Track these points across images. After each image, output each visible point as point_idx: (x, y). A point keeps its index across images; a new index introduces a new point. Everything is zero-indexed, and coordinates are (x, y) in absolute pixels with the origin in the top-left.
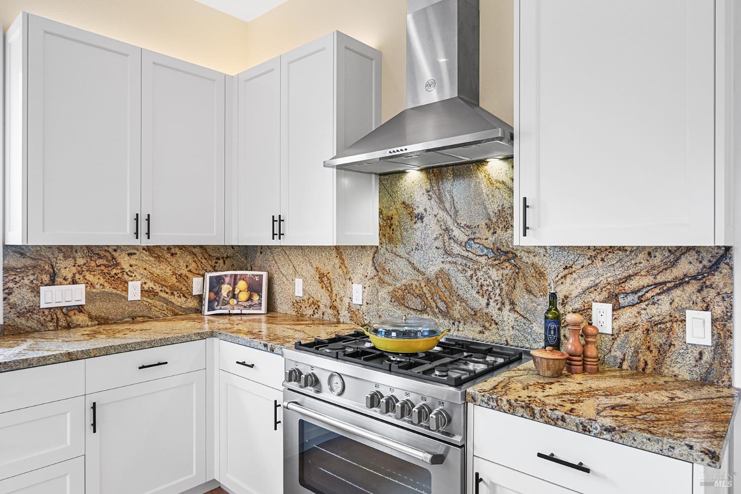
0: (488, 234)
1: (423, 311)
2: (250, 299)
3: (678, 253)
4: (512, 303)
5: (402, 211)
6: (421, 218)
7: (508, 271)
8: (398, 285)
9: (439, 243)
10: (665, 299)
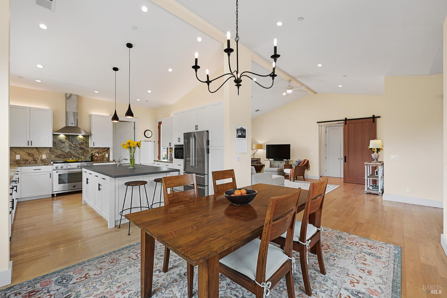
0: (79, 146)
1: (64, 158)
3: (105, 148)
4: (84, 155)
5: (59, 141)
6: (64, 143)
7: (83, 150)
8: (58, 154)
9: (69, 147)
10: (104, 153)
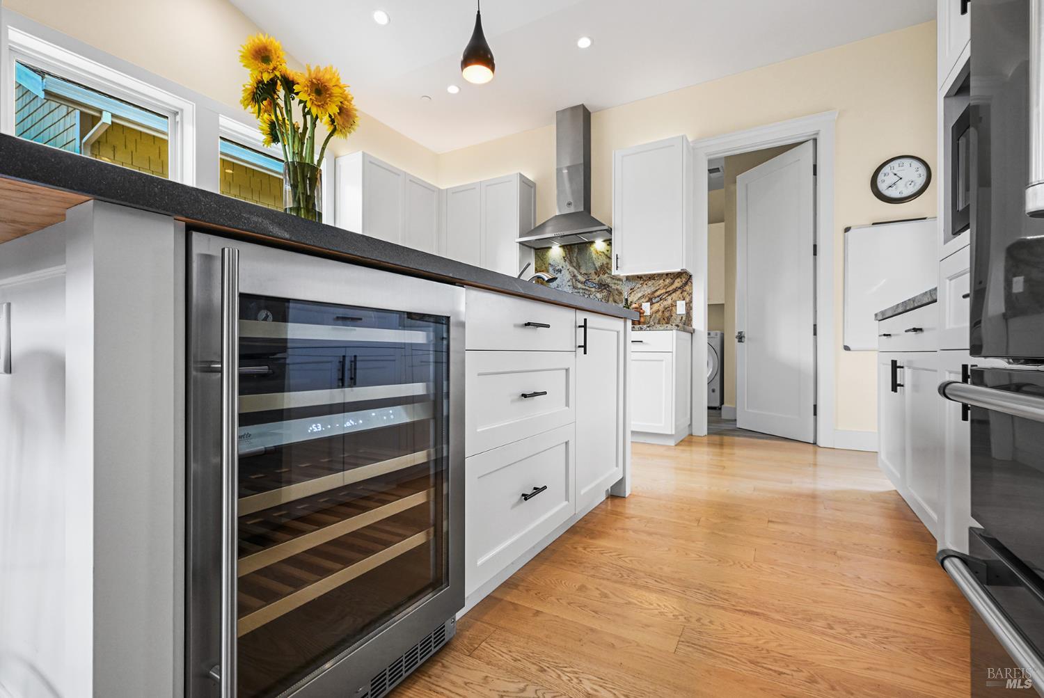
0: (596, 277)
5: (550, 269)
6: (560, 271)
9: (569, 284)
10: (670, 298)
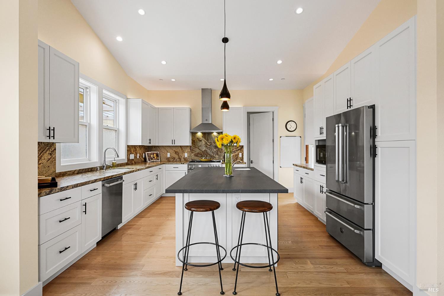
0: (214, 144)
2: (157, 158)
4: (218, 154)
5: (197, 140)
6: (201, 141)
7: (217, 149)
8: (196, 153)
9: (205, 145)
10: (237, 152)
